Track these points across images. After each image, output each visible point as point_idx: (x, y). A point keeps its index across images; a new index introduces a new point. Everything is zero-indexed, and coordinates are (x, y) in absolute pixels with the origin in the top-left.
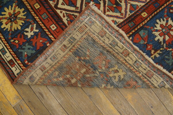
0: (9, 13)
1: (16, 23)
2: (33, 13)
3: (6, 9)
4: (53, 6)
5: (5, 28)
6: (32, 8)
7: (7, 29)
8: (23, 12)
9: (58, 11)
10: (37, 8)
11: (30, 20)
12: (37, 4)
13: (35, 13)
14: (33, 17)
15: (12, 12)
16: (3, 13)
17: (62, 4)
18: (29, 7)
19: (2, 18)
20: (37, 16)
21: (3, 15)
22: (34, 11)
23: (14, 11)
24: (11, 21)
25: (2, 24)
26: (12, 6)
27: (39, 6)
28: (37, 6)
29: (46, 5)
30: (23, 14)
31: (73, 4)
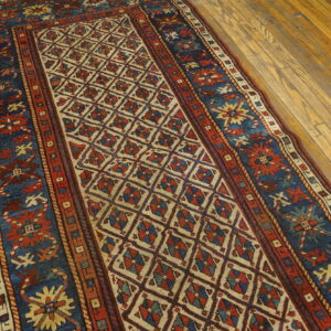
0: (48, 298)
1: (52, 318)
2: (85, 312)
3: (45, 289)
4: (121, 312)
5: (30, 319)
6: (86, 304)
7: (33, 322)
8: (70, 305)
9: (126, 324)
10: (94, 306)
11: (76, 323)
12: (97, 300)
13: (89, 314)
14: (84, 319)
15: (53, 298)
16: (38, 294)
17: (137, 315)
18: (83, 301)
19: (33, 302)
20: (90, 319)
21: (36, 297)
22: (88, 310)
23: (57, 297)
24: (45, 312)
25: (29, 311)
26: (56, 289)
27: (98, 305)
28: (96, 304)
29: (110, 307)
30: (69, 308)
31: (154, 320)
